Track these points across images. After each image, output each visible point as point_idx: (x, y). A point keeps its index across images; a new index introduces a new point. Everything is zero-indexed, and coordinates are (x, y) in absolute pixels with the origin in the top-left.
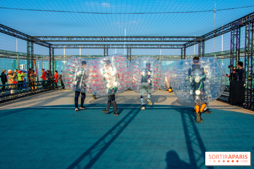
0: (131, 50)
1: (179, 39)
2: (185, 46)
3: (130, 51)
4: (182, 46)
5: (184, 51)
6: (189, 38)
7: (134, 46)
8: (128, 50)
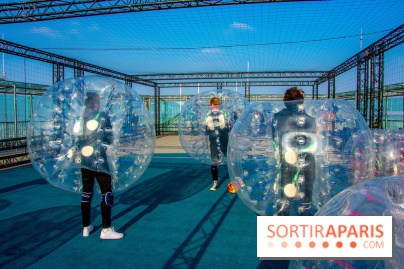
2: (317, 83)
3: (248, 89)
4: (313, 83)
5: (316, 89)
7: (253, 83)
8: (245, 88)
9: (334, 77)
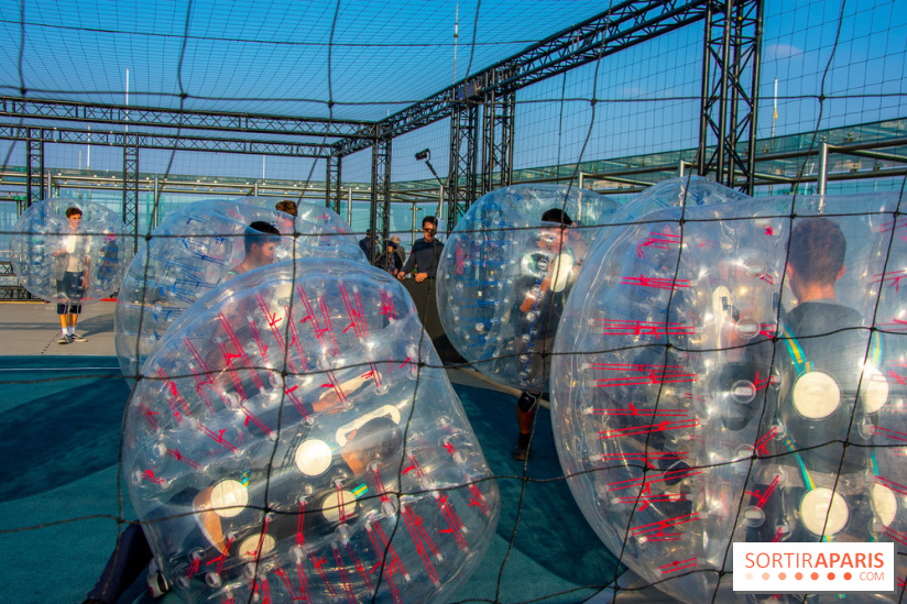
0: (137, 155)
1: (305, 127)
2: (340, 151)
3: (134, 158)
4: (328, 151)
5: (336, 168)
6: (338, 126)
7: (150, 139)
8: (125, 154)
9: (388, 137)
